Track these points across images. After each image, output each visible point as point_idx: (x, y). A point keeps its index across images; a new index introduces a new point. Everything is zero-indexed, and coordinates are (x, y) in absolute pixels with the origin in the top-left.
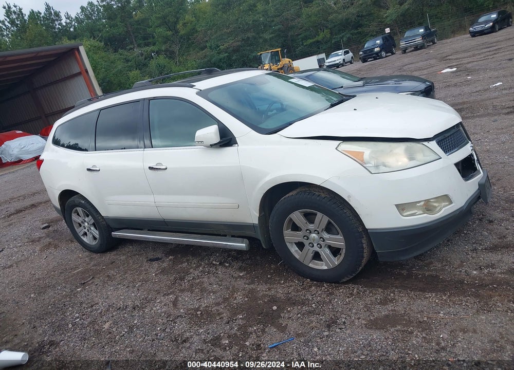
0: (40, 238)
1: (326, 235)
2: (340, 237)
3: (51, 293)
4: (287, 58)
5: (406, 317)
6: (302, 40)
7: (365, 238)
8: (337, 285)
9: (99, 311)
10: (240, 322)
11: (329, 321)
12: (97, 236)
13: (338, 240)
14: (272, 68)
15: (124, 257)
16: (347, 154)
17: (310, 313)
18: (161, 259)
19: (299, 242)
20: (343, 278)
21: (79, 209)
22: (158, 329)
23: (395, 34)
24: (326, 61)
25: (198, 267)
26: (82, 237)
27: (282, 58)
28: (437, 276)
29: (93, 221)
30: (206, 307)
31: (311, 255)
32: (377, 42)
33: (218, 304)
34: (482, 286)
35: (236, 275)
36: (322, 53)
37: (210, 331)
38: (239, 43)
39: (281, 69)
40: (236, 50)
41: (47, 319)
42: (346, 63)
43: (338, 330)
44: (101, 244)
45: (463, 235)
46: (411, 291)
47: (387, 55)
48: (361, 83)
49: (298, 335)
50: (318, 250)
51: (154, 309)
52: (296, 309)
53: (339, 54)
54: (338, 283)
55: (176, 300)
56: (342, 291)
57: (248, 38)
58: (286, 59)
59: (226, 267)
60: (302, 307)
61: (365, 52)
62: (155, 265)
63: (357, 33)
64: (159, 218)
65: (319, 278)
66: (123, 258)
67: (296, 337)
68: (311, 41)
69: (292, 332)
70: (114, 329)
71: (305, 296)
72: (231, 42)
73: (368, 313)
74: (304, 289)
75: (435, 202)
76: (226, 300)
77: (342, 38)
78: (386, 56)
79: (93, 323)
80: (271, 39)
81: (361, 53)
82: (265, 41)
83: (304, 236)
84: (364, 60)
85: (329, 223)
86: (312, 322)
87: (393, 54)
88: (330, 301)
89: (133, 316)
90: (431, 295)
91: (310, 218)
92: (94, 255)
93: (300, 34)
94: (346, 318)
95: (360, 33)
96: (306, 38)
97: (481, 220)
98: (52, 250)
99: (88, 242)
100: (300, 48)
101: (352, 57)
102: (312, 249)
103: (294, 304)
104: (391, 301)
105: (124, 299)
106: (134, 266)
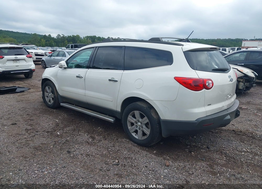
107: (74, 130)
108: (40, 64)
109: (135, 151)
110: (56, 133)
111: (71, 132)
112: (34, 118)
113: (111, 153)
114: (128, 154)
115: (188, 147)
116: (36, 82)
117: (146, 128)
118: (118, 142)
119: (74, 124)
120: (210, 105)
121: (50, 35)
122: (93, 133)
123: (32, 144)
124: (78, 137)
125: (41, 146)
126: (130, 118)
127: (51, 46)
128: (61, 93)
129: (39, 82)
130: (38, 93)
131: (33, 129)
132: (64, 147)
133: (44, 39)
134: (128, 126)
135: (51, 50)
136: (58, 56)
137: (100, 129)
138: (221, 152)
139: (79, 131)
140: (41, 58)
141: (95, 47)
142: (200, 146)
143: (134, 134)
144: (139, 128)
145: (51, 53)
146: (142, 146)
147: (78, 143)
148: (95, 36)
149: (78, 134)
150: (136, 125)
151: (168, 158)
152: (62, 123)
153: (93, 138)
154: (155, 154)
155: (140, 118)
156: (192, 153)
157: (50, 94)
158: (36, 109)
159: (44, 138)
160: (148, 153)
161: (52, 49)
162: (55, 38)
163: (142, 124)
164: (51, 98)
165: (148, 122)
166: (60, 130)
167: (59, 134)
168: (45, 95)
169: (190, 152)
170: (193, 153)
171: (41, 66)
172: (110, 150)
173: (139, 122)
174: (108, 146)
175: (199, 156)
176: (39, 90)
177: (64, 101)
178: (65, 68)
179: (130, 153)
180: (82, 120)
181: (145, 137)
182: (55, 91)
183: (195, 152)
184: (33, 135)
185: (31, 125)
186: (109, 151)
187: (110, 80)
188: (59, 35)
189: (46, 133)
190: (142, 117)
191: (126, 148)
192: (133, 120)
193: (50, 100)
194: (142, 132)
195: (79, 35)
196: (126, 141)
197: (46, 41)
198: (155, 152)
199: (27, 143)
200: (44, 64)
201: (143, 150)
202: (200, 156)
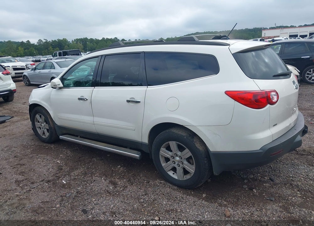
107: (85, 174)
108: (21, 81)
109: (177, 198)
110: (60, 181)
111: (81, 178)
112: (24, 161)
113: (145, 205)
114: (168, 204)
115: (246, 181)
116: (20, 106)
117: (189, 164)
118: (150, 186)
119: (84, 165)
120: (276, 125)
121: (28, 41)
122: (112, 176)
123: (28, 206)
124: (92, 184)
125: (42, 206)
126: (163, 152)
127: (32, 55)
128: (58, 122)
129: (23, 106)
130: (26, 122)
131: (26, 179)
132: (75, 204)
133: (22, 47)
134: (162, 162)
135: (33, 61)
136: (44, 68)
137: (120, 168)
138: (291, 185)
139: (92, 174)
140: (22, 73)
141: (100, 56)
142: (261, 178)
143: (171, 173)
144: (178, 164)
145: (34, 64)
146: (186, 189)
147: (96, 195)
148: (86, 38)
149: (92, 179)
150: (173, 160)
151: (225, 203)
152: (66, 165)
153: (115, 184)
154: (206, 199)
155: (178, 150)
156: (253, 190)
157: (43, 125)
158: (25, 147)
159: (44, 192)
160: (196, 199)
161: (34, 59)
162: (36, 44)
163: (181, 159)
164: (46, 130)
165: (191, 156)
166: (65, 175)
167: (65, 183)
168: (36, 125)
169: (251, 189)
170: (255, 191)
171: (23, 83)
172: (142, 200)
173: (177, 156)
174: (138, 194)
175: (264, 194)
176: (25, 117)
177: (64, 132)
178: (60, 88)
179: (171, 202)
180: (93, 157)
181: (188, 177)
182: (49, 120)
183: (257, 188)
184: (28, 189)
185: (22, 173)
186: (141, 202)
187: (128, 101)
188: (40, 41)
189: (46, 183)
190: (181, 149)
191: (163, 195)
192: (168, 154)
193: (44, 132)
194: (182, 169)
195: (66, 39)
196: (161, 183)
197: (24, 50)
198: (204, 195)
199: (21, 204)
200: (28, 81)
201: (187, 195)
202: (266, 194)
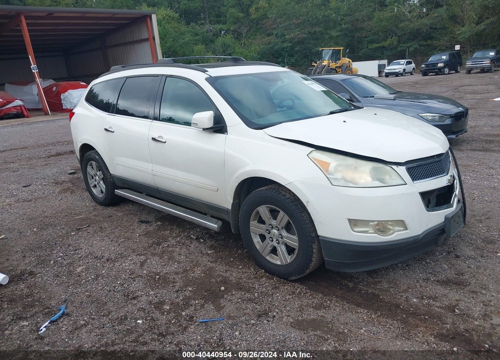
0: (64, 181)
1: (284, 233)
2: (295, 238)
3: (50, 230)
4: (348, 58)
5: (329, 325)
6: (368, 43)
7: (316, 244)
8: (286, 281)
9: (79, 256)
10: (188, 294)
11: (262, 312)
12: (104, 191)
13: (293, 240)
14: (330, 65)
15: (122, 214)
16: (315, 162)
17: (250, 300)
18: (150, 222)
19: (261, 234)
20: (292, 276)
21: (94, 163)
22: (119, 283)
23: (465, 52)
24: (387, 68)
25: (177, 237)
26: (92, 189)
27: (343, 57)
28: (378, 295)
29: (102, 176)
30: (166, 273)
31: (269, 248)
32: (443, 57)
33: (177, 273)
34: (415, 314)
35: (205, 252)
36: (385, 59)
37: (159, 295)
38: (305, 36)
39: (340, 67)
40: (301, 42)
41: (37, 252)
42: (406, 73)
43: (265, 322)
44: (105, 198)
45: (424, 263)
46: (348, 303)
47: (451, 72)
48: (392, 96)
49: (229, 317)
50: (276, 245)
51: (124, 264)
52: (239, 294)
53: (401, 63)
54: (287, 280)
55: (145, 261)
56: (288, 287)
57: (315, 32)
58: (346, 59)
59: (200, 243)
60: (245, 294)
61: (427, 66)
62: (144, 226)
63: (425, 45)
64: (153, 185)
65: (272, 271)
66: (120, 214)
67: (227, 318)
68: (377, 45)
69: (225, 313)
70: (84, 274)
71: (253, 285)
72: (297, 34)
73: (299, 313)
74: (255, 278)
75: (390, 225)
76: (186, 271)
77: (409, 48)
78: (449, 74)
79: (70, 264)
80: (337, 36)
81: (423, 66)
82: (331, 38)
83: (267, 230)
84: (425, 74)
85: (289, 223)
86: (247, 308)
87: (457, 72)
88: (273, 294)
89: (103, 266)
90: (362, 311)
91: (274, 214)
92: (99, 207)
93: (368, 37)
94: (277, 313)
95: (428, 45)
96: (372, 42)
97: (449, 253)
98: (68, 194)
99: (96, 194)
100: (364, 50)
101: (414, 68)
102: (271, 243)
103: (241, 289)
104: (325, 308)
105: (104, 250)
106: (126, 224)
